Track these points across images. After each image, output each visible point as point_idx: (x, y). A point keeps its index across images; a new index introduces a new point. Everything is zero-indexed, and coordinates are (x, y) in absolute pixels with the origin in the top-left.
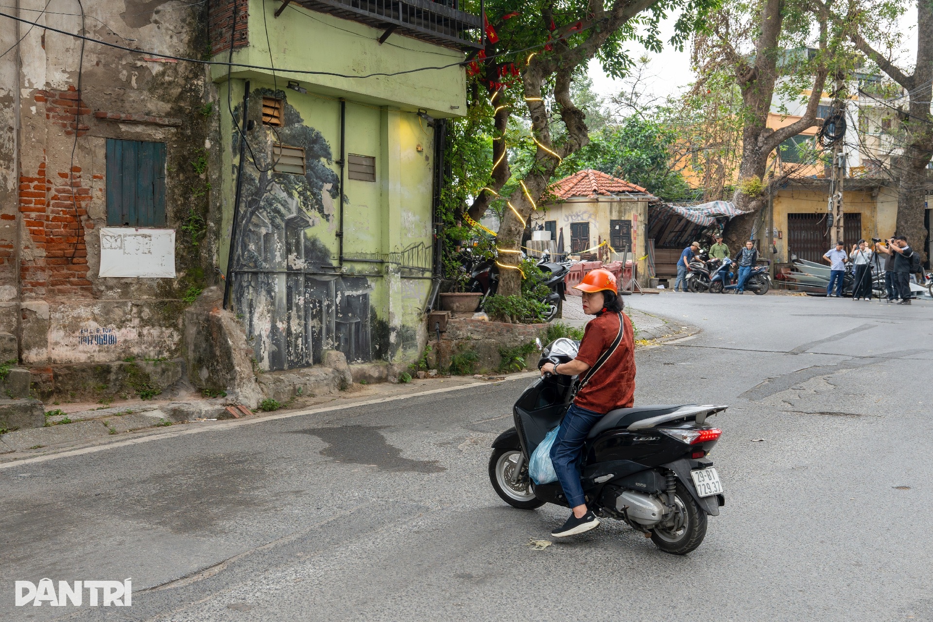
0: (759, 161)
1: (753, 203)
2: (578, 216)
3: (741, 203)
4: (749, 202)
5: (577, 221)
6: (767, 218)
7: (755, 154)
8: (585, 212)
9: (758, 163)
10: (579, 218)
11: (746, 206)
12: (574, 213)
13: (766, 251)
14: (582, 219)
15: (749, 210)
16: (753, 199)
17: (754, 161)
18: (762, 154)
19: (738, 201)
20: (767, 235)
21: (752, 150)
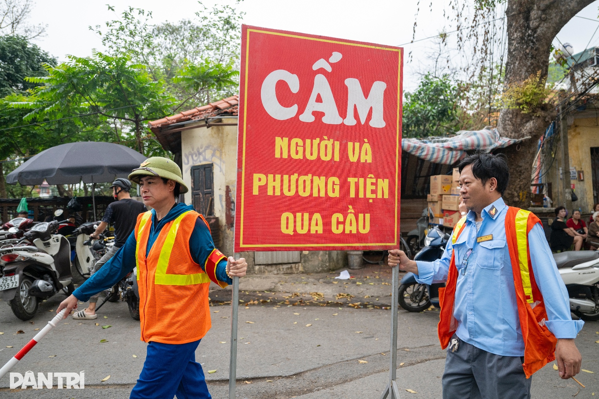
0: (535, 53)
1: (530, 125)
2: (200, 154)
3: (510, 127)
4: (522, 124)
5: (198, 164)
6: (561, 155)
7: (527, 43)
8: (208, 147)
9: (532, 57)
10: (201, 158)
11: (517, 130)
12: (195, 150)
13: (560, 198)
14: (205, 159)
15: (523, 136)
16: (528, 118)
17: (526, 55)
18: (539, 39)
19: (505, 125)
20: (561, 176)
21: (522, 38)
